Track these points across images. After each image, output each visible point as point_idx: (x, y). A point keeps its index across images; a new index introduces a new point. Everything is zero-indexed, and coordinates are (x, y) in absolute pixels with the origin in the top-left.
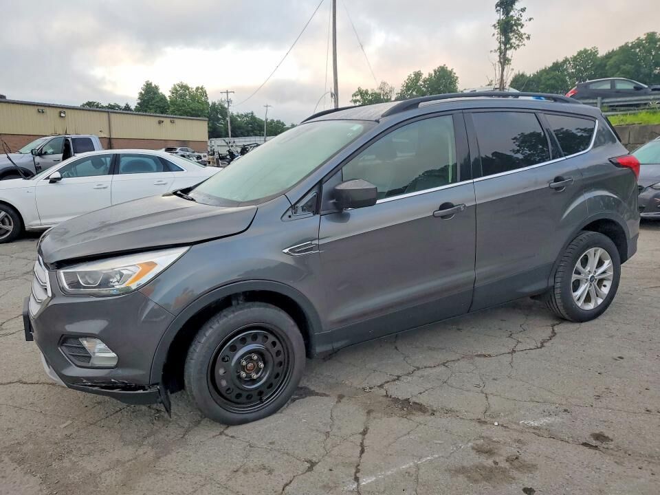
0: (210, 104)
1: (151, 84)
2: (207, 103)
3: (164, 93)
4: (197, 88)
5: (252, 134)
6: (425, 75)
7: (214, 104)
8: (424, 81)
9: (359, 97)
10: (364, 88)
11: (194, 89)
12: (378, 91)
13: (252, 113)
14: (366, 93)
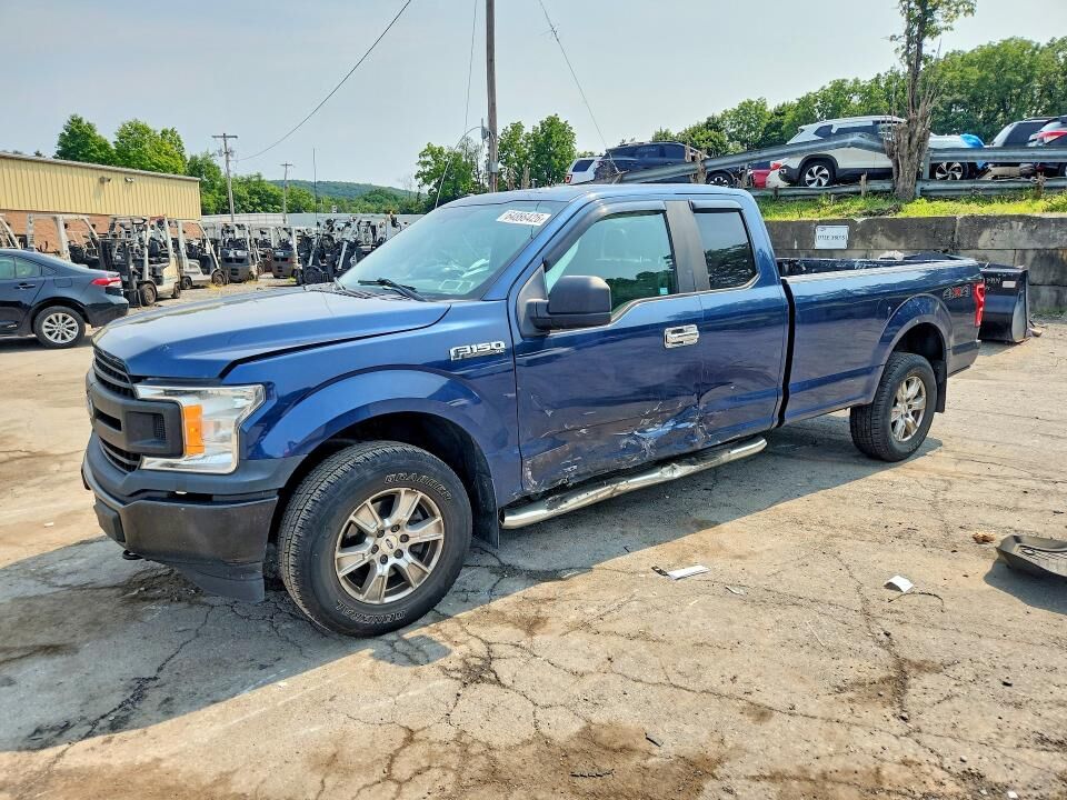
0: (188, 158)
1: (80, 121)
2: (182, 157)
3: (105, 137)
4: (164, 133)
5: (259, 208)
6: (528, 129)
7: (194, 159)
8: (528, 137)
9: (429, 158)
10: (436, 145)
11: (159, 133)
12: (458, 150)
13: (259, 176)
14: (441, 151)
